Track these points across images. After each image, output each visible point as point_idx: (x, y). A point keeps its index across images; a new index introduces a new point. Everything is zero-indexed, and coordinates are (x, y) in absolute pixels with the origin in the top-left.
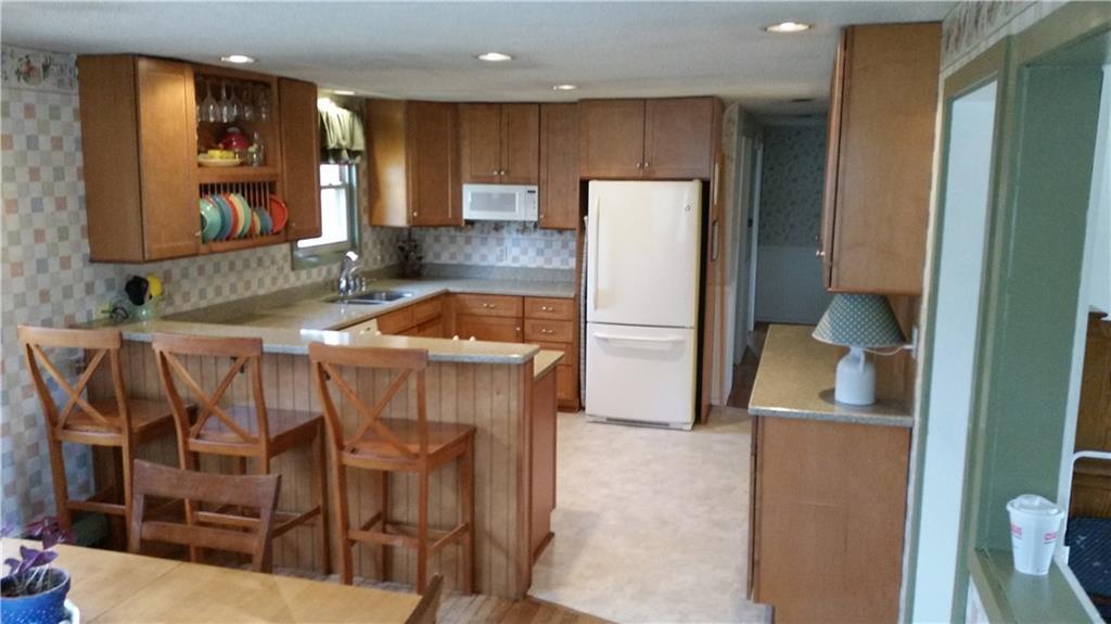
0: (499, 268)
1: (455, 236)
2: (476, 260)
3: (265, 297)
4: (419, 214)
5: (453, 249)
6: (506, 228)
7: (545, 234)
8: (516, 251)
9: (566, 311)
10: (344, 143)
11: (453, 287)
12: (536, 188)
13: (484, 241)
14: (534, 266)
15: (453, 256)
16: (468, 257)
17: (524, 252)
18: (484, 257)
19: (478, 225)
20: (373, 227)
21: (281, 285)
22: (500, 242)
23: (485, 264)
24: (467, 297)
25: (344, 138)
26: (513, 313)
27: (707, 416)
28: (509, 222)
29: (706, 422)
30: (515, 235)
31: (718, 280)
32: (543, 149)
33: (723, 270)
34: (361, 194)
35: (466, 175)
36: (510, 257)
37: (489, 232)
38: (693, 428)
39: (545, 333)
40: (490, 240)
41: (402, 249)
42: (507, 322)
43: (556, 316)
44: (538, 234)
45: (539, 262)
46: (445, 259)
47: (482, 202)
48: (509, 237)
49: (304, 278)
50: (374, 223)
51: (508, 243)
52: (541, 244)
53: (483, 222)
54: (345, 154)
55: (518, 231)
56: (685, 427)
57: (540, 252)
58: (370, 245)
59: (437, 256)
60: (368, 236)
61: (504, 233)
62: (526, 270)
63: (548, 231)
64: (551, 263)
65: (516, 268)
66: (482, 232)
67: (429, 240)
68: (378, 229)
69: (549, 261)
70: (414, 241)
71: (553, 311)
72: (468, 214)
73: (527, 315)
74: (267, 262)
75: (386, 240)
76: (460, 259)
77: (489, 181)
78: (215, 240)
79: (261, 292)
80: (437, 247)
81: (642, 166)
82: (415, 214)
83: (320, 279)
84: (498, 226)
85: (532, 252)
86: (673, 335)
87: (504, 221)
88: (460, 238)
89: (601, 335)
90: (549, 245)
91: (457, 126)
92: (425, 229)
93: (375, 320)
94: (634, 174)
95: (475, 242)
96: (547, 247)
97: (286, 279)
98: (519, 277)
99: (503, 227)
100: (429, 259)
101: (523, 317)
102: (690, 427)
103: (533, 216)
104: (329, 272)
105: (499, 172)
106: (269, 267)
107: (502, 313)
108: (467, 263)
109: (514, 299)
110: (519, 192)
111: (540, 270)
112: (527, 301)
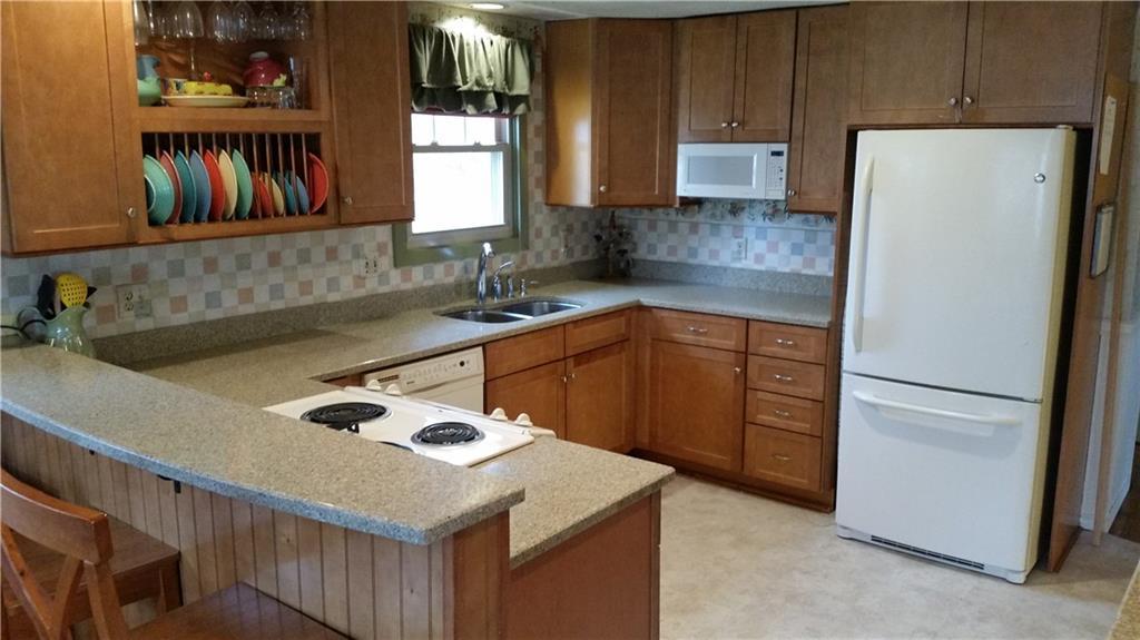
0: (734, 269)
1: (676, 222)
2: (703, 258)
3: (338, 305)
4: (609, 189)
5: (673, 239)
6: (747, 209)
7: (806, 221)
8: (759, 246)
9: (814, 349)
10: (489, 83)
11: (647, 296)
12: (783, 147)
13: (715, 230)
14: (787, 270)
15: (672, 250)
16: (693, 253)
17: (773, 248)
18: (714, 254)
19: (708, 206)
20: (554, 206)
21: (372, 286)
22: (738, 231)
23: (715, 263)
24: (665, 314)
25: (490, 75)
26: (730, 344)
27: (1066, 551)
28: (752, 201)
29: (1057, 569)
30: (760, 221)
31: (1107, 311)
32: (800, 83)
33: (1118, 296)
34: (531, 160)
35: (682, 130)
36: (751, 255)
37: (723, 217)
38: (1030, 579)
39: (779, 381)
40: (724, 228)
41: (598, 238)
42: (721, 356)
43: (798, 355)
44: (794, 221)
45: (795, 264)
46: (662, 254)
47: (701, 170)
48: (752, 224)
49: (418, 277)
50: (552, 201)
51: (750, 233)
52: (799, 237)
53: (716, 202)
54: (491, 100)
55: (764, 215)
56: (1012, 578)
57: (796, 249)
58: (547, 232)
59: (652, 249)
60: (541, 219)
61: (745, 218)
62: (774, 276)
63: (811, 217)
64: (813, 267)
65: (761, 272)
66: (713, 216)
67: (642, 226)
68: (561, 210)
69: (810, 263)
70: (622, 227)
71: (795, 346)
72: (684, 189)
73: (751, 350)
74: (345, 253)
75: (577, 226)
76: (681, 256)
77: (717, 138)
78: (169, 222)
79: (333, 297)
80: (652, 237)
81: (960, 102)
82: (602, 189)
83: (451, 280)
84: (736, 207)
85: (784, 248)
86: (999, 412)
87: (745, 200)
88: (684, 223)
89: (864, 397)
90: (810, 240)
91: (673, 55)
92: (637, 209)
93: (480, 348)
94: (942, 117)
95: (705, 230)
96: (808, 241)
97: (383, 278)
98: (763, 286)
99: (743, 209)
100: (642, 253)
101: (746, 353)
102: (1021, 578)
103: (778, 193)
104: (466, 269)
105: (730, 124)
106: (349, 262)
107: (714, 342)
108: (691, 261)
109: (734, 322)
110: (758, 154)
111: (796, 277)
112: (754, 327)
